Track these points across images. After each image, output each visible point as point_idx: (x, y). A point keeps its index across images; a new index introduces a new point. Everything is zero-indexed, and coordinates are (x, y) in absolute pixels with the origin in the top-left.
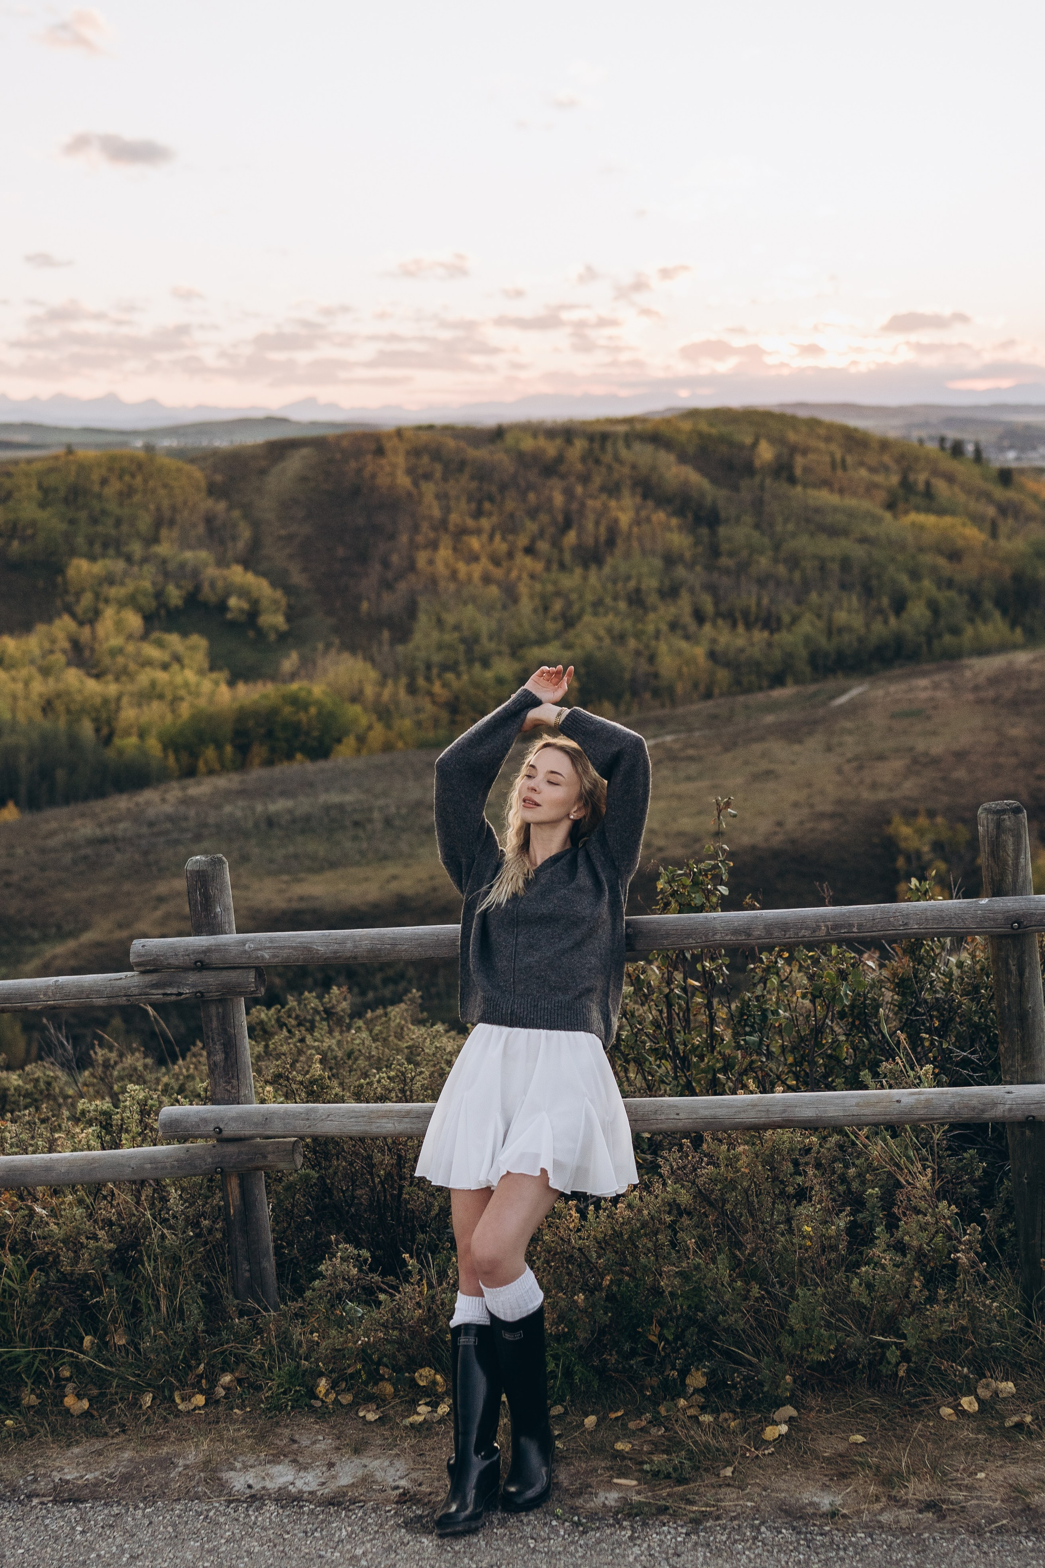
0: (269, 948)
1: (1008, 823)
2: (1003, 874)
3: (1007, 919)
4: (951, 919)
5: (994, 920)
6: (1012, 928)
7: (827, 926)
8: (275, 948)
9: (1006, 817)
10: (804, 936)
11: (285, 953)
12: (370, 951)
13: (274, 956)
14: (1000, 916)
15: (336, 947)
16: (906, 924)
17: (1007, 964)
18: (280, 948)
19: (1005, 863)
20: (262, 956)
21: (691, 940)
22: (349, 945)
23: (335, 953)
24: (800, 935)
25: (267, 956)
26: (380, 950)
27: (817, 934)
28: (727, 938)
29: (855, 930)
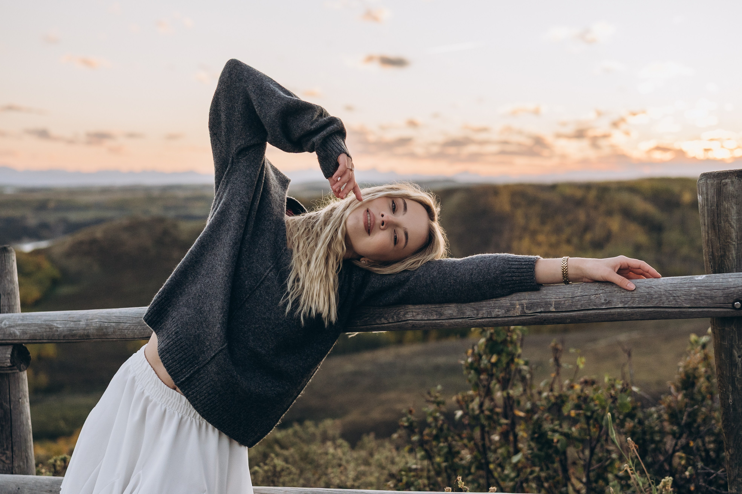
0: (19, 325)
1: (731, 188)
2: (725, 248)
3: (727, 296)
4: (660, 296)
5: (712, 298)
6: (734, 307)
7: (522, 305)
8: (24, 325)
9: (728, 181)
10: (497, 317)
11: (31, 330)
12: (100, 329)
13: (24, 333)
14: (720, 293)
15: (72, 325)
16: (609, 303)
17: (731, 355)
18: (28, 325)
19: (728, 236)
20: (14, 333)
21: (383, 320)
22: (83, 323)
23: (71, 330)
24: (493, 315)
25: (18, 333)
26: (106, 328)
27: (511, 313)
28: (419, 317)
29: (552, 309)
